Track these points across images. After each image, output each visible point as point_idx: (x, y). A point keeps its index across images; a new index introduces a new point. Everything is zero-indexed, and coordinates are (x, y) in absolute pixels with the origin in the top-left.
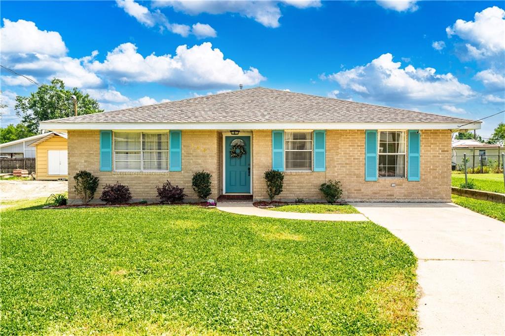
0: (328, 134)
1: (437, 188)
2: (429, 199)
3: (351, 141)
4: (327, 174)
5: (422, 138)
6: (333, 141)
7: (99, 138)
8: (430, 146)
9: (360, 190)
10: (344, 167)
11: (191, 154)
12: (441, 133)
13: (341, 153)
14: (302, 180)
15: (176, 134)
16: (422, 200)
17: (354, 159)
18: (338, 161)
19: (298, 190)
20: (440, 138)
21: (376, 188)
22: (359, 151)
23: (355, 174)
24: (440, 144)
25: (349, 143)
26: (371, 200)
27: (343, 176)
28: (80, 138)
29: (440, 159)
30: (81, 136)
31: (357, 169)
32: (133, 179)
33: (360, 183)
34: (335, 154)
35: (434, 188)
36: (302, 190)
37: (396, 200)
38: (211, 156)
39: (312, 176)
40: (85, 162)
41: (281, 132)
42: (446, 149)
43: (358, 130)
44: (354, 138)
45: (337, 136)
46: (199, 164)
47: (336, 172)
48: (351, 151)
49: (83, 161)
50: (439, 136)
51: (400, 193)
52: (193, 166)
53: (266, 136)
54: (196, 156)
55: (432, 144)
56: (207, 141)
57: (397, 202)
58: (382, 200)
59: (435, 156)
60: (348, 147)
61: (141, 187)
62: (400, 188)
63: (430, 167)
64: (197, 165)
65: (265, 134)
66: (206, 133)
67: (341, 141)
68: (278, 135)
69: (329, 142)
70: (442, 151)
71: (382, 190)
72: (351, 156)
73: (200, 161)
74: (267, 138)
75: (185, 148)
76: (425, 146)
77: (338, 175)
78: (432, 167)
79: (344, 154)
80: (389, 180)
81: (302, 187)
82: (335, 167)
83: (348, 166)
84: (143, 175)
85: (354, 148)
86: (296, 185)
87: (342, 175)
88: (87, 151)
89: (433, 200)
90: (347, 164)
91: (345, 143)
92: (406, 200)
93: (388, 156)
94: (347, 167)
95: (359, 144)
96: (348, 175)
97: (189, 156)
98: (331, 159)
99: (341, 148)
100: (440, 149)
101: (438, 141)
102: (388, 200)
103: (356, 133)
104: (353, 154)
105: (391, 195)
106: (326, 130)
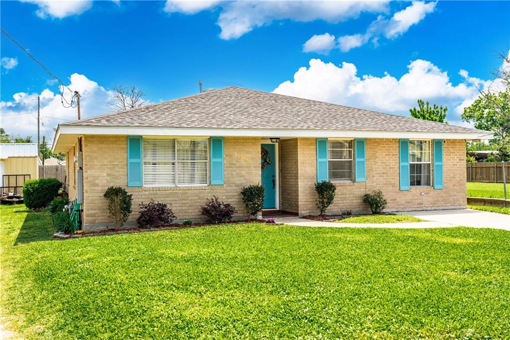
0: (368, 142)
1: (456, 195)
2: (451, 206)
3: (388, 150)
4: (367, 185)
5: (445, 148)
6: (372, 150)
7: (125, 145)
8: (450, 155)
9: (395, 200)
10: (381, 176)
11: (234, 164)
12: (458, 142)
13: (378, 163)
14: (345, 191)
15: (216, 142)
16: (445, 208)
17: (390, 168)
18: (376, 171)
19: (341, 202)
20: (458, 148)
21: (409, 197)
22: (394, 160)
23: (390, 184)
24: (458, 153)
25: (385, 152)
26: (404, 210)
27: (380, 186)
28: (100, 146)
29: (458, 167)
30: (102, 143)
31: (393, 179)
32: (167, 196)
33: (395, 192)
34: (373, 163)
35: (454, 196)
36: (345, 202)
37: (425, 208)
38: (255, 167)
39: (354, 187)
40: (108, 175)
41: (325, 140)
42: (462, 158)
43: (393, 139)
44: (389, 147)
45: (375, 144)
46: (243, 176)
47: (375, 182)
48: (387, 160)
49: (105, 175)
50: (456, 145)
51: (428, 202)
52: (236, 179)
53: (311, 144)
54: (239, 167)
55: (452, 153)
56: (251, 150)
57: (426, 210)
58: (414, 209)
59: (454, 165)
60: (384, 156)
61: (178, 205)
62: (428, 196)
63: (450, 175)
64: (241, 177)
65: (309, 142)
66: (250, 141)
67: (379, 150)
68: (322, 142)
69: (368, 151)
70: (460, 160)
71: (414, 199)
72: (387, 165)
73: (243, 173)
74: (311, 147)
75: (227, 158)
76: (446, 155)
77: (377, 185)
78: (452, 176)
79: (382, 163)
80: (417, 189)
81: (345, 199)
82: (374, 177)
83: (385, 175)
84: (180, 190)
85: (390, 158)
86: (339, 196)
87: (380, 184)
88: (110, 162)
89: (453, 207)
90: (384, 173)
91: (382, 152)
92: (433, 208)
93: (417, 164)
94: (383, 176)
95: (394, 153)
96: (385, 184)
97: (231, 167)
98: (370, 168)
99: (378, 158)
100: (457, 158)
101: (456, 150)
102: (419, 209)
103: (391, 142)
104: (389, 163)
105: (421, 204)
106: (366, 139)
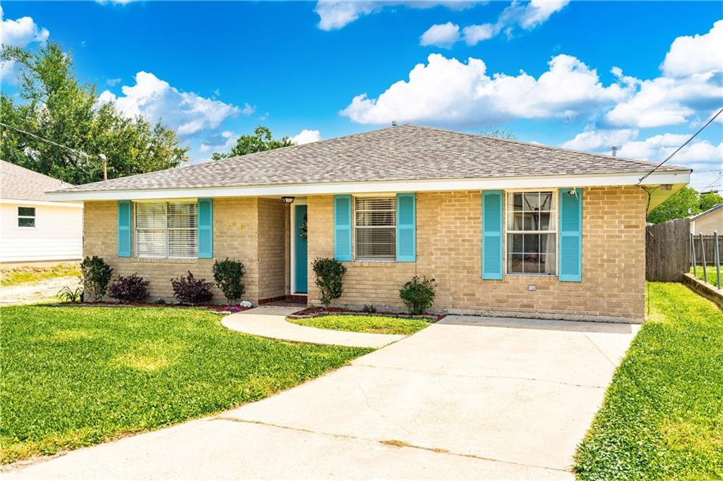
0: (420, 199)
2: (600, 315)
3: (458, 210)
4: (419, 267)
5: (587, 203)
6: (429, 210)
7: (117, 211)
8: (602, 218)
9: (474, 295)
10: (446, 254)
11: (225, 233)
12: (623, 192)
13: (440, 232)
14: (380, 275)
15: (205, 203)
16: (587, 318)
17: (463, 241)
18: (436, 245)
19: (373, 291)
20: (623, 203)
21: (501, 292)
22: (472, 227)
23: (465, 268)
24: (622, 213)
25: (454, 214)
26: (492, 313)
27: (444, 269)
28: (96, 212)
29: (622, 242)
30: (98, 208)
31: (469, 259)
32: (155, 269)
33: (473, 282)
34: (431, 232)
35: (610, 296)
36: (380, 291)
37: (537, 315)
38: (250, 237)
39: (394, 269)
40: (103, 243)
41: (346, 197)
42: (634, 223)
43: (469, 192)
44: (462, 205)
45: (435, 202)
46: (235, 248)
47: (434, 263)
48: (456, 227)
49: (100, 243)
50: (618, 198)
51: (545, 303)
52: (227, 251)
53: (326, 204)
54: (232, 236)
55: (606, 213)
56: (245, 213)
57: (540, 318)
58: (513, 314)
59: (612, 237)
60: (453, 220)
61: (165, 280)
62: (545, 294)
63: (602, 256)
64: (234, 249)
65: (324, 201)
66: (243, 202)
67: (442, 210)
68: (342, 201)
69: (422, 213)
70: (626, 227)
71: (513, 297)
72: (457, 236)
73: (236, 244)
74: (326, 208)
75: (217, 225)
76: (592, 218)
77: (437, 267)
78: (605, 257)
79: (446, 232)
80: (523, 278)
81: (377, 287)
82: (432, 254)
83: (453, 253)
84: (166, 263)
85: (464, 223)
86: (369, 283)
87: (442, 268)
88: (105, 229)
90: (450, 249)
91: (448, 214)
92: (556, 316)
93: (526, 235)
94: (450, 254)
95: (472, 216)
96: (452, 267)
97: (222, 236)
98: (425, 241)
99: (441, 223)
100: (622, 222)
101: (618, 208)
102: (523, 315)
103: (465, 196)
104: (462, 232)
105: (527, 306)
106: (416, 194)
